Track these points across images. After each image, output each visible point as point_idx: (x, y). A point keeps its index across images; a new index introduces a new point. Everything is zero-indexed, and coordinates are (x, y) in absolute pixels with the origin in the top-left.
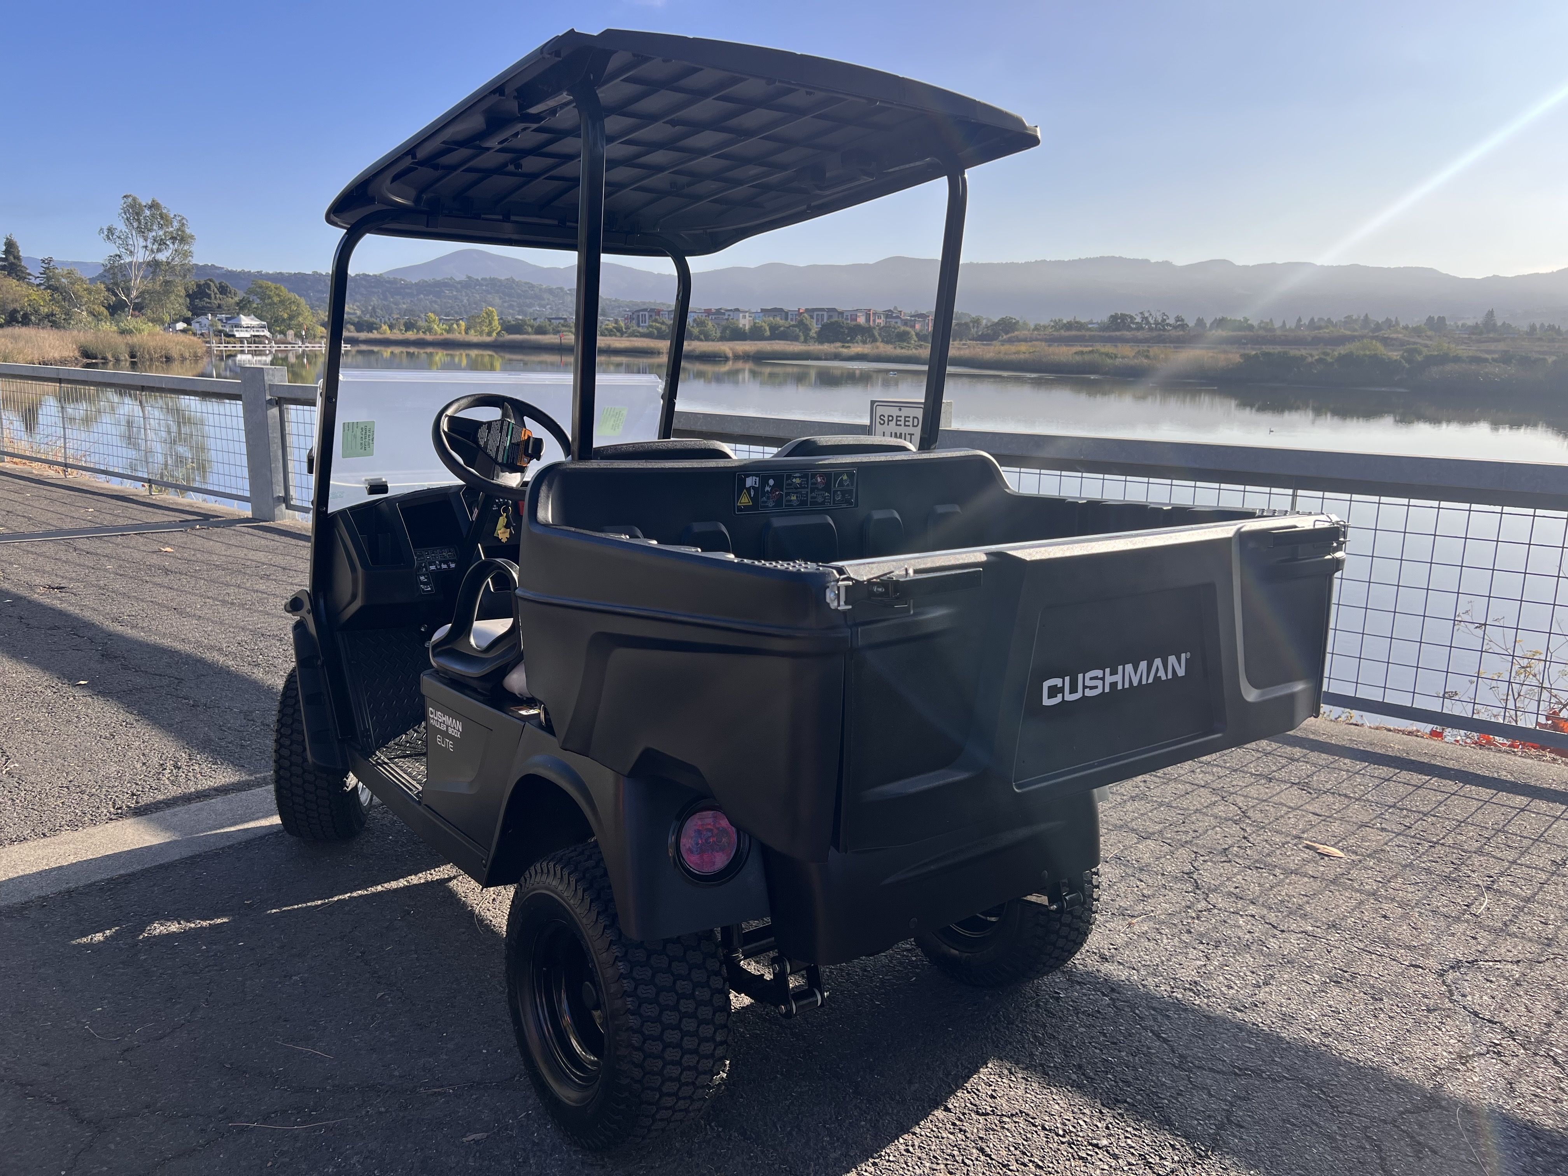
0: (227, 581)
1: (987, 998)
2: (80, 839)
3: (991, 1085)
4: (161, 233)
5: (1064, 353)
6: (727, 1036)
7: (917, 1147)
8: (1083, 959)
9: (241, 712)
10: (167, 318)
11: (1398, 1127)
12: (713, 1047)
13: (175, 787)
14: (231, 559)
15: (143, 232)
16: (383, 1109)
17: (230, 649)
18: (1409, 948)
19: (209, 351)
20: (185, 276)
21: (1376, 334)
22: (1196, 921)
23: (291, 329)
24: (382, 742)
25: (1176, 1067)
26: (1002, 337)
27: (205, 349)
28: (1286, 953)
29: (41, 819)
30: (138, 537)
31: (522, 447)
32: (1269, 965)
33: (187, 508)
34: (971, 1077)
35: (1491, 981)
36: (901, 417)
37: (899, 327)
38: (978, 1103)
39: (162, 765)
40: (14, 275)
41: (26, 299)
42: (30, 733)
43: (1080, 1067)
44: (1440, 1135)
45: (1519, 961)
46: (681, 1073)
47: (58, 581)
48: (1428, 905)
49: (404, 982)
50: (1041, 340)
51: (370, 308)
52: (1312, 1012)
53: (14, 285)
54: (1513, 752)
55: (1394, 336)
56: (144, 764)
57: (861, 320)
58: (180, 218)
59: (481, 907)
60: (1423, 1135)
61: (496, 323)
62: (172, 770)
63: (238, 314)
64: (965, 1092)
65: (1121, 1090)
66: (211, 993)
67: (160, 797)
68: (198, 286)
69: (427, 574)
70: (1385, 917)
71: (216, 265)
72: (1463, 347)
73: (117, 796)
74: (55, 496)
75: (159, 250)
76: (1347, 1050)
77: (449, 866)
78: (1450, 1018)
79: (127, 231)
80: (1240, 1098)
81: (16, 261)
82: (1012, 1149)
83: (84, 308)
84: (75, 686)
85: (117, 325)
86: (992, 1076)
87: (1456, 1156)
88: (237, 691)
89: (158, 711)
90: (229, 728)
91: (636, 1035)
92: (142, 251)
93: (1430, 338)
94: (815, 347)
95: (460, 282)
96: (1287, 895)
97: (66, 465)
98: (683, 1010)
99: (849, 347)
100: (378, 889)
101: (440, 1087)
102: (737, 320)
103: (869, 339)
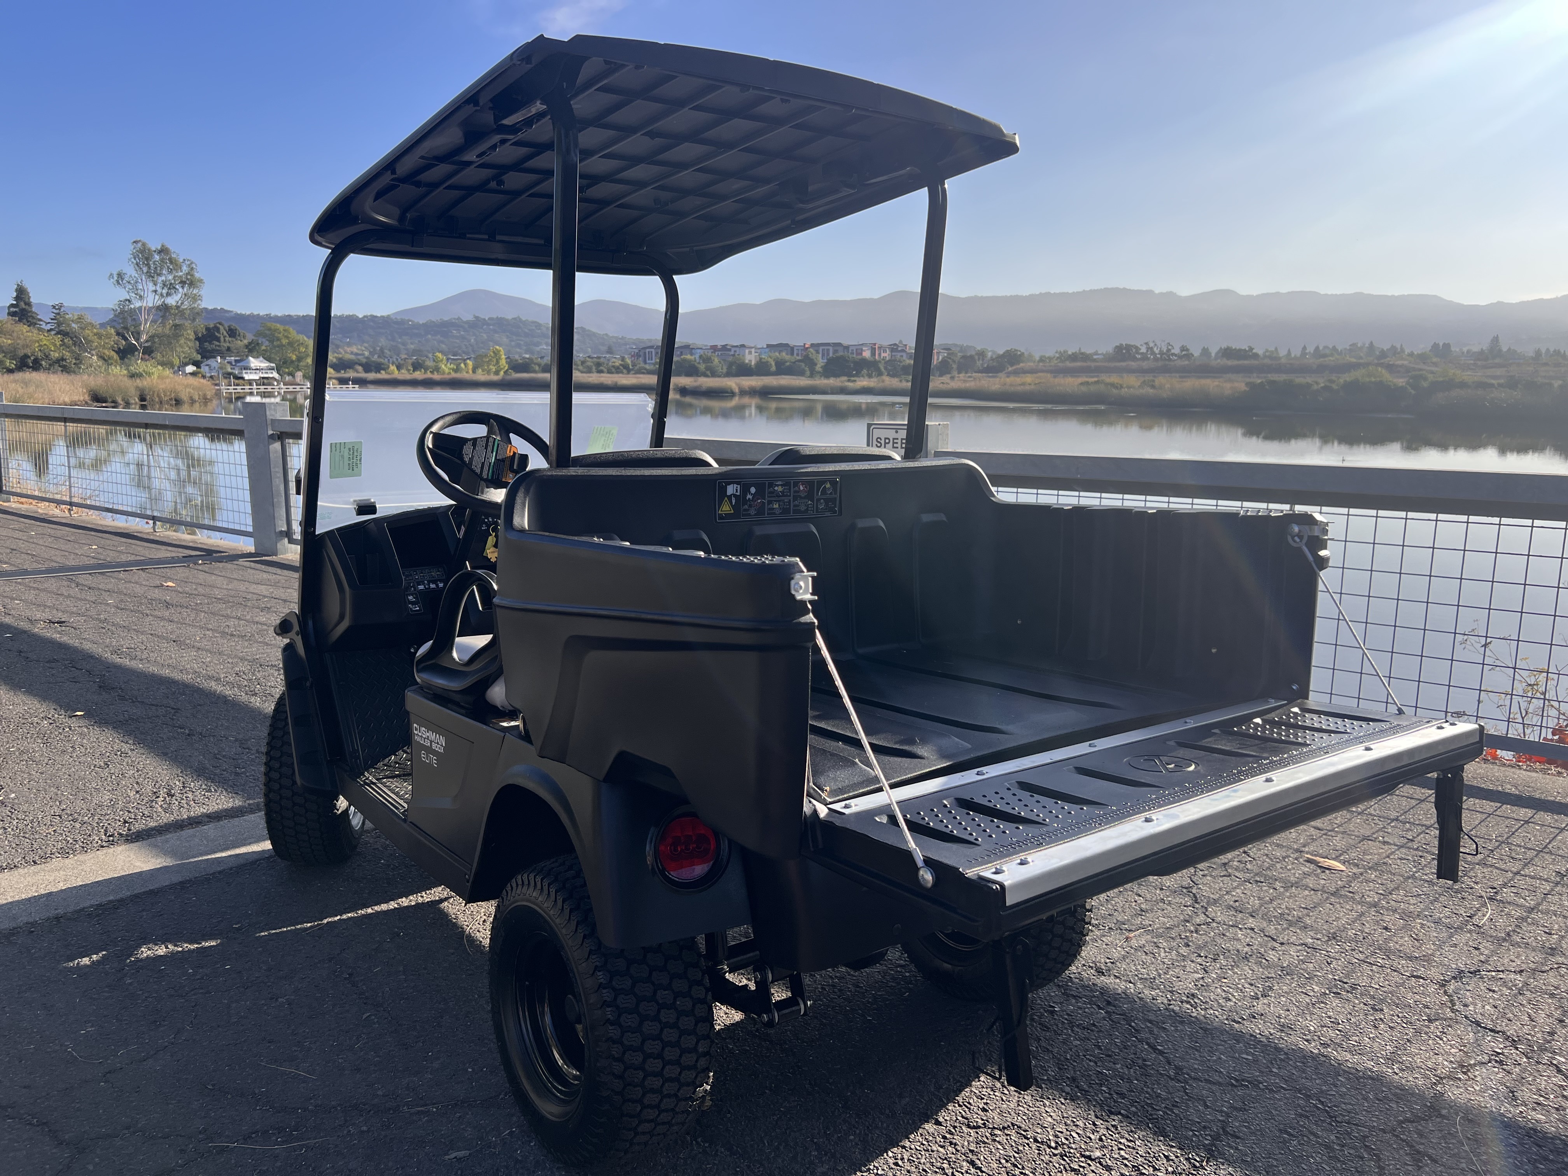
0: (227, 614)
1: (980, 1012)
2: (70, 866)
3: (982, 1099)
4: (170, 277)
5: (1070, 384)
6: (710, 1047)
7: (906, 1161)
8: (1079, 973)
9: (236, 740)
10: (177, 362)
11: (1397, 1136)
12: (695, 1059)
13: (167, 815)
14: (233, 593)
15: (153, 277)
16: (365, 1128)
17: (227, 679)
18: (1410, 958)
19: (218, 394)
20: (194, 320)
21: (1382, 361)
22: (1195, 935)
23: (299, 370)
24: (371, 763)
25: (1172, 1079)
26: (1008, 369)
27: (214, 391)
28: (1285, 965)
29: (32, 847)
30: (141, 572)
31: (507, 463)
32: (1268, 977)
33: (191, 544)
34: (963, 1090)
35: (1494, 991)
36: (897, 439)
37: (904, 361)
38: (969, 1116)
39: (155, 793)
40: (25, 320)
41: (37, 345)
42: (24, 763)
43: (1074, 1080)
44: (1440, 1144)
45: (1522, 971)
46: (663, 1084)
47: (59, 616)
48: (1431, 916)
49: (391, 1003)
50: (1047, 372)
51: (378, 348)
52: (1311, 1023)
53: (25, 331)
54: (1518, 766)
55: (1399, 362)
56: (137, 792)
57: (867, 354)
58: (189, 262)
59: (471, 928)
60: (1423, 1144)
61: (503, 362)
62: (165, 798)
63: (247, 356)
64: (957, 1105)
65: (1115, 1102)
66: (196, 1016)
67: (152, 824)
68: (208, 329)
69: (416, 594)
70: (1386, 928)
71: (226, 308)
72: (1469, 373)
73: (109, 824)
74: (59, 534)
75: (168, 294)
76: (1346, 1061)
77: (440, 889)
78: (1451, 1027)
79: (137, 275)
80: (1236, 1109)
81: (27, 307)
82: (1003, 1161)
83: (94, 352)
84: (71, 717)
85: (127, 369)
86: (984, 1090)
87: (1457, 1165)
88: (233, 720)
89: (152, 740)
90: (224, 756)
91: (615, 1046)
92: (151, 296)
93: (1435, 364)
94: (821, 382)
95: (467, 322)
96: (1287, 908)
97: (71, 504)
98: (664, 1020)
99: (855, 381)
100: (368, 911)
101: (424, 1106)
102: (743, 355)
103: (874, 373)
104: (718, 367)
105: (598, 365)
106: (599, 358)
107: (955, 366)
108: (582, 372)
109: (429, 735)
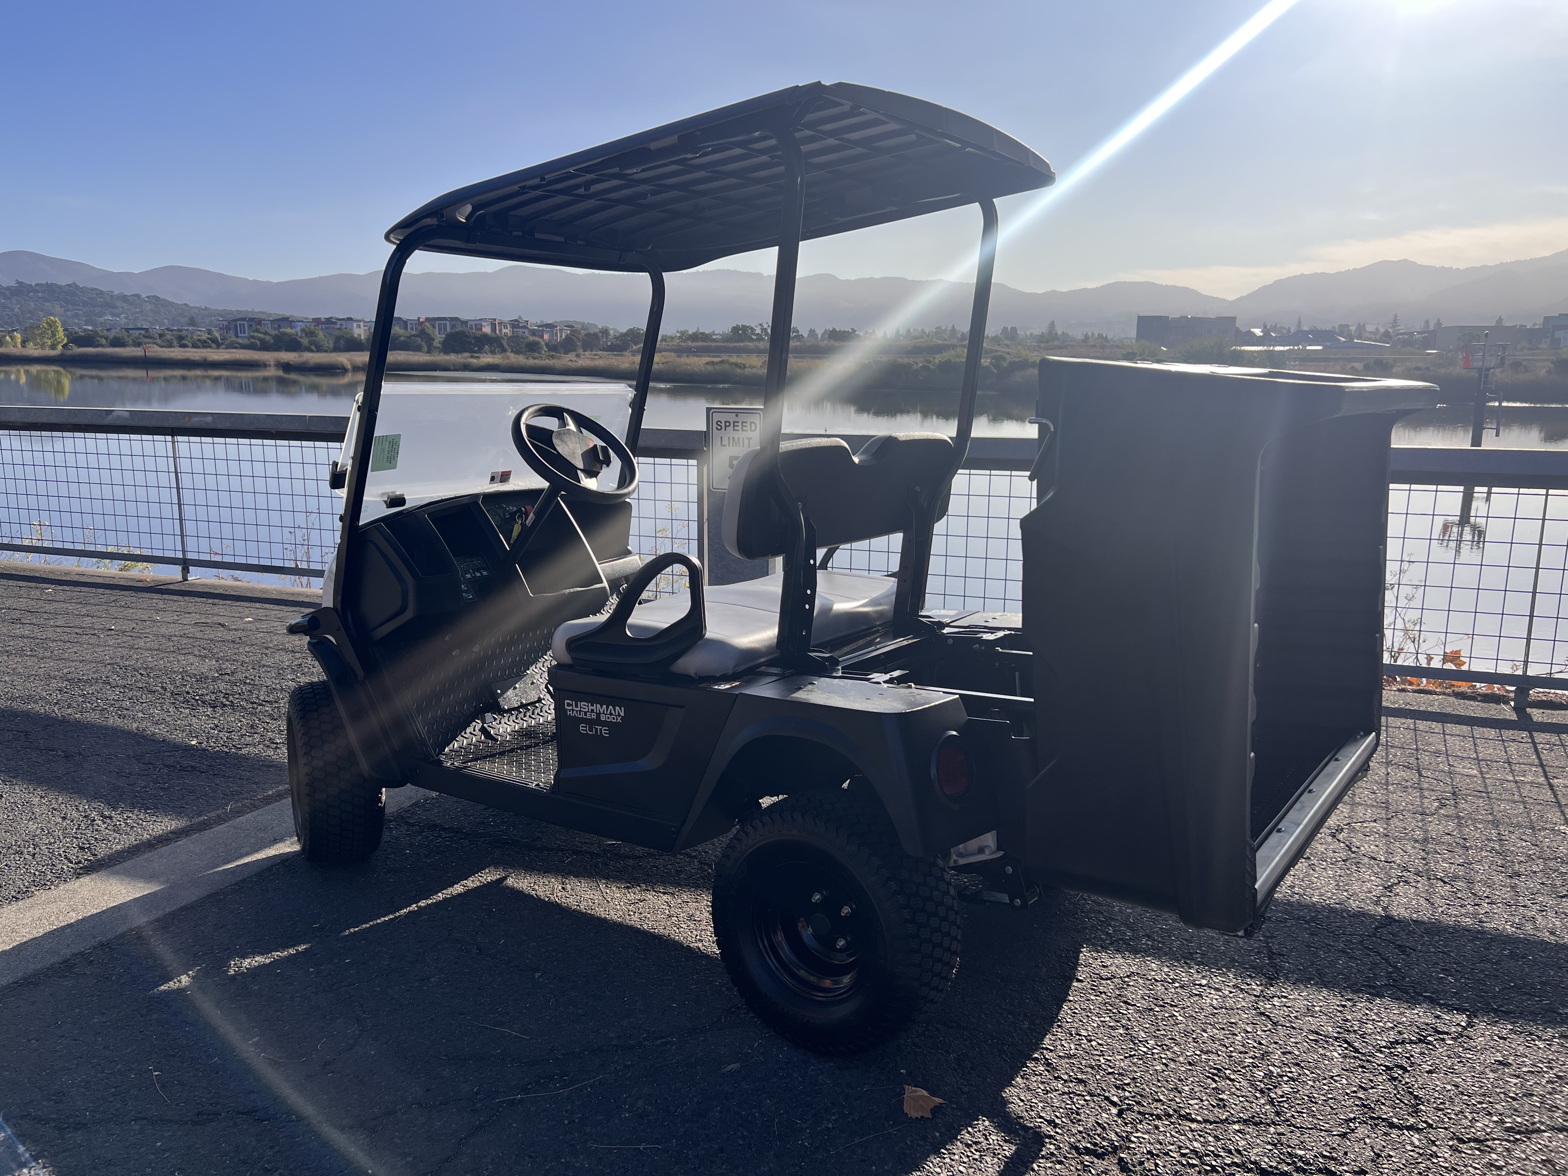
2: (61, 896)
5: (697, 363)
13: (124, 836)
24: (438, 750)
26: (632, 347)
31: (592, 454)
36: (738, 422)
37: (527, 337)
49: (545, 966)
50: (670, 351)
57: (487, 329)
59: (557, 896)
61: (61, 334)
67: (117, 847)
73: (65, 852)
93: (1007, 346)
94: (440, 358)
99: (478, 357)
100: (440, 896)
101: (663, 1038)
102: (351, 329)
103: (497, 349)
104: (323, 341)
105: (180, 338)
106: (180, 330)
107: (579, 344)
108: (161, 347)
109: (594, 708)
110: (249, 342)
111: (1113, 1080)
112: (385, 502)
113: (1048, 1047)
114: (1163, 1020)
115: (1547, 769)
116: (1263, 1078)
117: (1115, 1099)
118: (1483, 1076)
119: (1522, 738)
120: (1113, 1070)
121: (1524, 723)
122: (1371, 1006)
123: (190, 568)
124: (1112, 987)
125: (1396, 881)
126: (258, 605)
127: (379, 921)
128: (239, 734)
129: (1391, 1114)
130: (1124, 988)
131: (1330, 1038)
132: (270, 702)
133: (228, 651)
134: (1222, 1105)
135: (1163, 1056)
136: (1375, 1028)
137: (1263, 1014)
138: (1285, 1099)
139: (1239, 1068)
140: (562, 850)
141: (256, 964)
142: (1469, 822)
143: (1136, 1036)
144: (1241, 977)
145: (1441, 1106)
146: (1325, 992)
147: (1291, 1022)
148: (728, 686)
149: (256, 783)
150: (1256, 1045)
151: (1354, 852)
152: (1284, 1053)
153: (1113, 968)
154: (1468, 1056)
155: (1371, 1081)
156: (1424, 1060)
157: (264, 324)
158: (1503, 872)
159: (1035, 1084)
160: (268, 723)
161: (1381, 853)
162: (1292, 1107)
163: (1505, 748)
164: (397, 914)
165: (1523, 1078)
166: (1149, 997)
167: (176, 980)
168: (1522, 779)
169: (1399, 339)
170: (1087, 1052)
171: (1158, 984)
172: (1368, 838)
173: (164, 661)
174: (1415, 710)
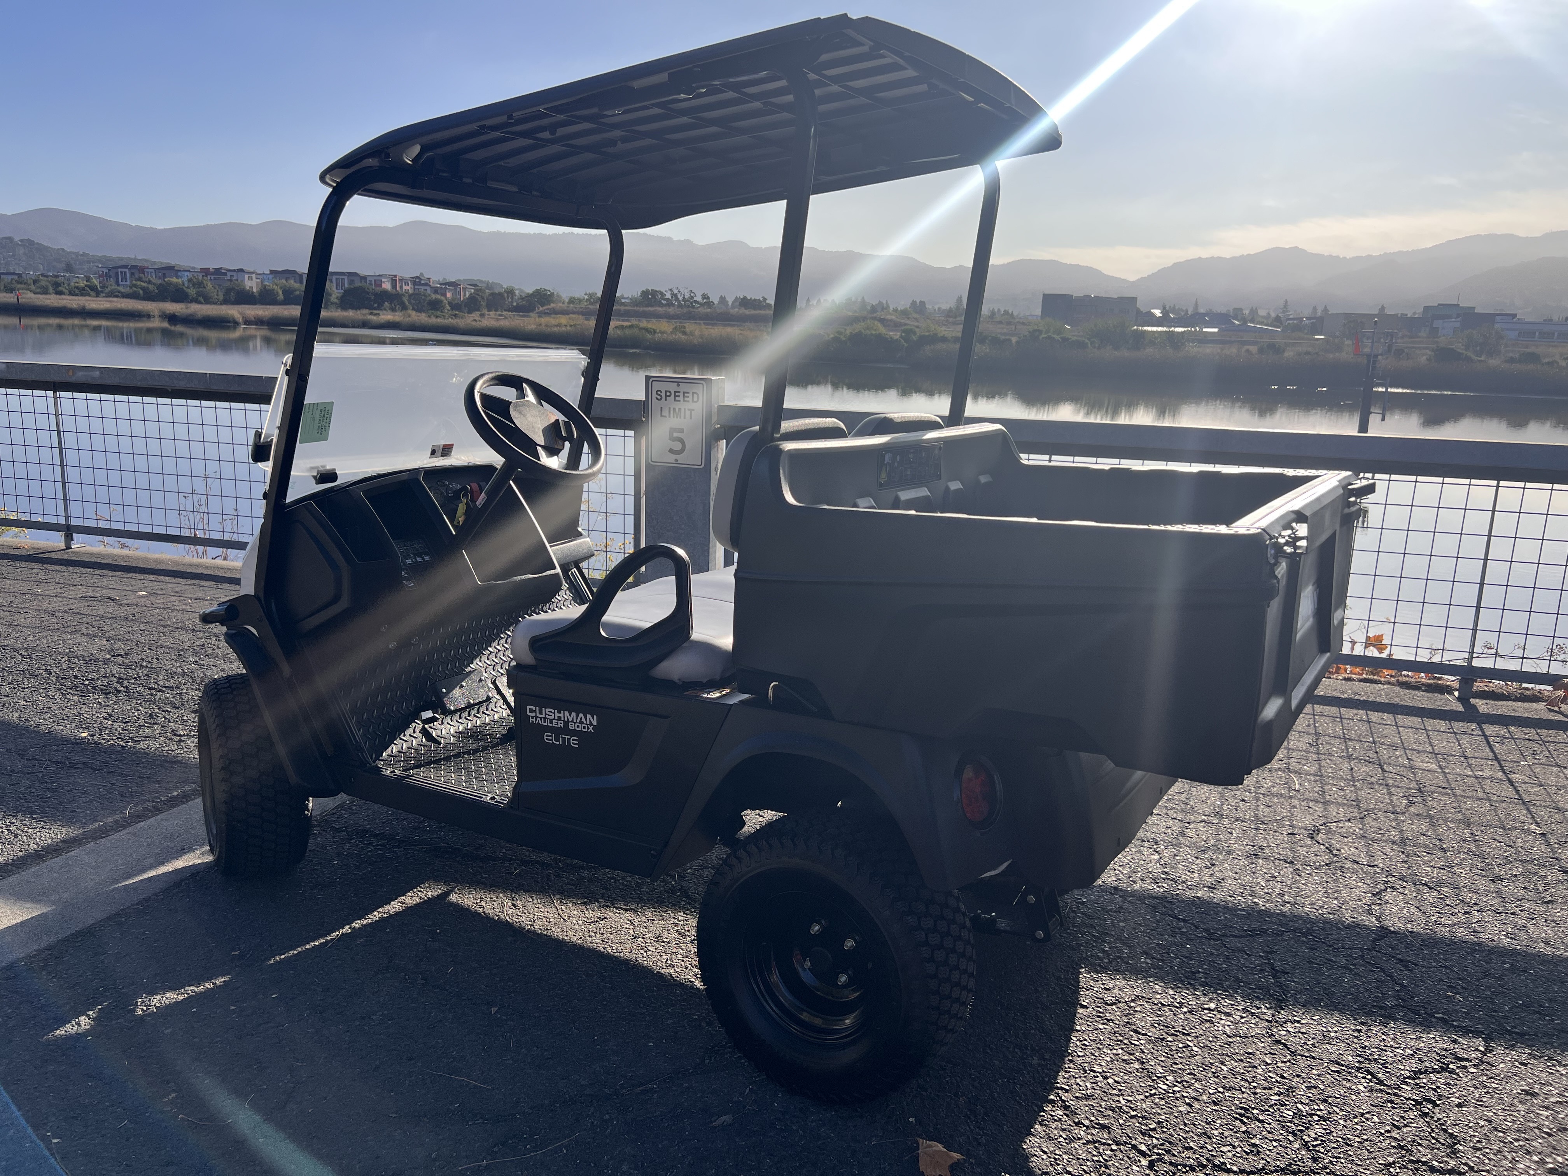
16: (606, 1117)
18: (1277, 821)
21: (875, 316)
24: (375, 756)
25: (1209, 939)
26: (539, 308)
31: (553, 429)
36: (679, 392)
37: (429, 295)
38: (1101, 996)
48: (1262, 787)
49: (501, 999)
50: (578, 313)
52: (1259, 880)
55: (889, 317)
57: (387, 286)
59: (508, 914)
64: (1084, 990)
69: (406, 569)
70: (1243, 801)
72: (944, 328)
93: (916, 320)
99: (378, 314)
100: (376, 916)
101: (642, 1085)
102: (242, 281)
103: (398, 307)
104: (212, 292)
105: (56, 285)
106: (57, 277)
107: (483, 303)
108: (35, 293)
109: (561, 715)
110: (131, 291)
111: (1137, 1125)
112: (315, 477)
113: (1063, 1086)
114: (1178, 1051)
115: (1503, 763)
116: (1293, 1118)
117: (1143, 1148)
118: (1513, 1108)
119: (1473, 730)
120: (1135, 1113)
121: (1471, 715)
122: (1386, 1030)
123: (74, 534)
124: (1118, 1013)
125: (1383, 888)
126: (152, 577)
127: (308, 946)
128: (137, 725)
129: (1430, 1156)
130: (1131, 1014)
131: (1352, 1068)
132: (171, 688)
133: (123, 630)
134: (1255, 1151)
135: (1185, 1094)
136: (1395, 1056)
137: (1278, 1042)
138: (1319, 1142)
139: (1267, 1108)
140: (509, 860)
141: (167, 1002)
142: (1441, 822)
143: (1153, 1071)
144: (1249, 999)
145: (1478, 1145)
146: (1337, 1017)
147: (1309, 1051)
148: (718, 695)
149: (159, 782)
150: (1279, 1079)
151: (1335, 855)
152: (1309, 1088)
153: (1116, 991)
154: (1493, 1085)
155: (1402, 1117)
156: (1451, 1092)
157: (147, 272)
158: (1484, 876)
159: (1055, 1132)
160: (170, 712)
161: (1362, 856)
162: (1328, 1152)
163: (1458, 740)
164: (329, 938)
165: (1553, 1110)
166: (1159, 1025)
167: (74, 1022)
168: (1481, 773)
169: (1289, 324)
170: (1105, 1092)
171: (1166, 1009)
172: (1346, 840)
173: (48, 640)
174: (1364, 700)
